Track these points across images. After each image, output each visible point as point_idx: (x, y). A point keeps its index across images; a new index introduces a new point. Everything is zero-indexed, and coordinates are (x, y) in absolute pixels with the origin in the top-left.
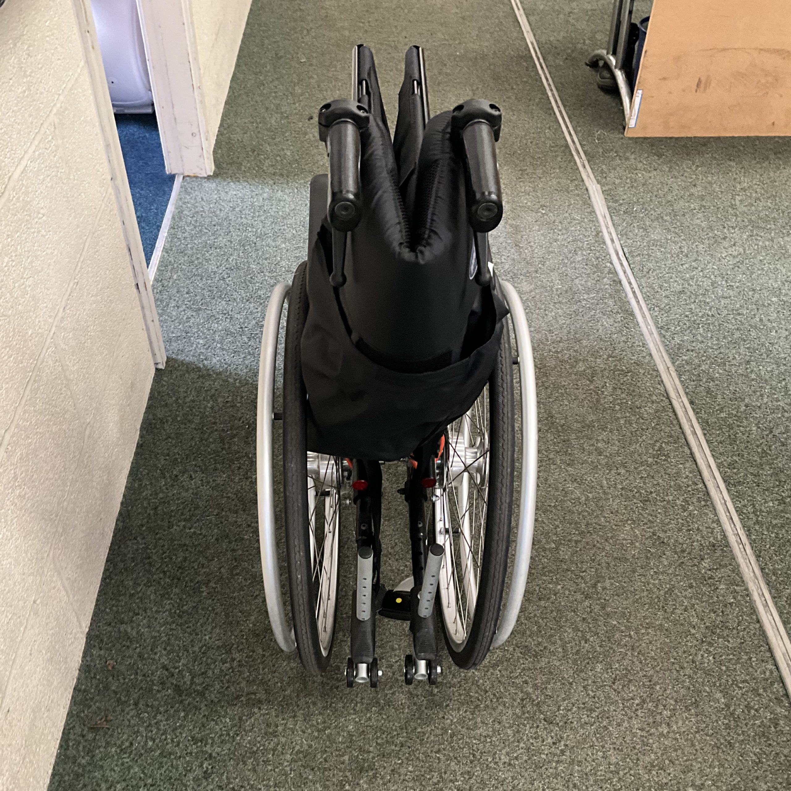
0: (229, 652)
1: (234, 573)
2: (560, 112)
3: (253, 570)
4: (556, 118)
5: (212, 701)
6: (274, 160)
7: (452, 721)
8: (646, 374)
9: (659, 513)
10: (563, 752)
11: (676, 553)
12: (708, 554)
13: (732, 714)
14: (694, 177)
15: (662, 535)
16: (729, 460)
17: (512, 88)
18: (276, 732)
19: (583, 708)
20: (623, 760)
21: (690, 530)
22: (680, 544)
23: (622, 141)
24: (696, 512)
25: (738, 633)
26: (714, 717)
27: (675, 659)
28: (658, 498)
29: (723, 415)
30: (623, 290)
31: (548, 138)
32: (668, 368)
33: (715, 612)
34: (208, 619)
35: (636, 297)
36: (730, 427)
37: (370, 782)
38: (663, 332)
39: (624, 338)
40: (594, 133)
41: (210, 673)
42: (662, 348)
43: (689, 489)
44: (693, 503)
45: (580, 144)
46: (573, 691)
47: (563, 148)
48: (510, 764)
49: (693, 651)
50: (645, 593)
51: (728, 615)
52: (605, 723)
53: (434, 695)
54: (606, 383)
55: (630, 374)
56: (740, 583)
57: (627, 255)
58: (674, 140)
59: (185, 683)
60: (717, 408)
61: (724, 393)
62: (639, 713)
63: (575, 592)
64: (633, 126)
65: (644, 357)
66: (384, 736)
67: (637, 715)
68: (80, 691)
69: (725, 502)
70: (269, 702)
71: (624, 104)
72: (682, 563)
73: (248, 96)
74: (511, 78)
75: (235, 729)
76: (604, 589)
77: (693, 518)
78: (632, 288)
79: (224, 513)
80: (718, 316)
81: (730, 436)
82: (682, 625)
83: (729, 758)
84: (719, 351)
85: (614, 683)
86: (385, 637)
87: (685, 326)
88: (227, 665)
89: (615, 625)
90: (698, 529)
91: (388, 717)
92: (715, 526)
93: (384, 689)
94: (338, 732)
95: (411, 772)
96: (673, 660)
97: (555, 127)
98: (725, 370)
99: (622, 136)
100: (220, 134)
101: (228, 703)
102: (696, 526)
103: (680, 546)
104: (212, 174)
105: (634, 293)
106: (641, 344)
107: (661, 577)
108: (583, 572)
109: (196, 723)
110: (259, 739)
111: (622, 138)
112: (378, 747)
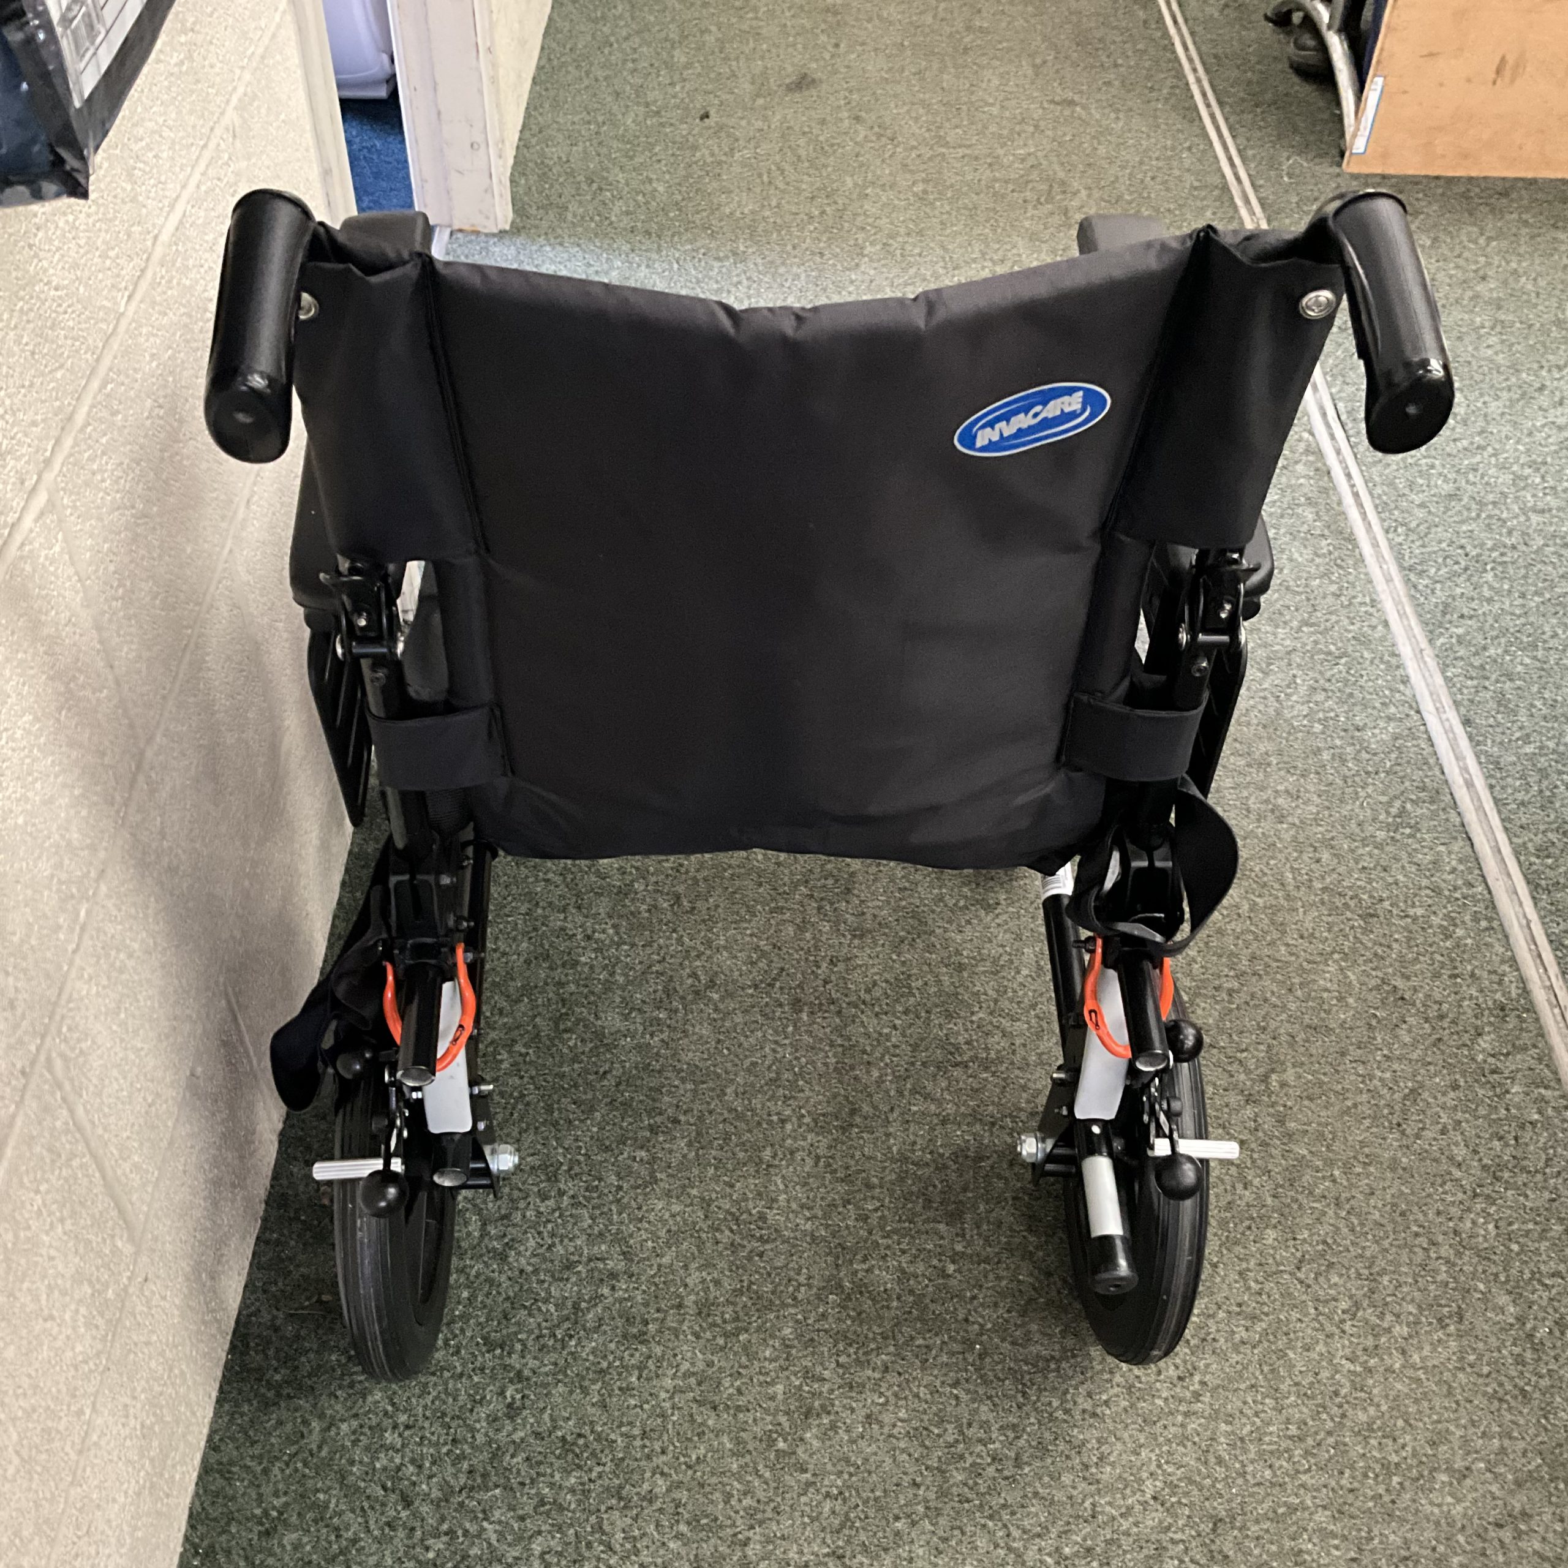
0: (553, 1178)
1: (562, 1027)
2: (1213, 117)
3: (599, 1023)
4: (1204, 128)
5: (522, 1271)
6: (632, 203)
7: (982, 1326)
8: (1377, 661)
9: (1396, 940)
10: (1197, 1396)
11: (1427, 1020)
12: (1491, 1024)
13: (1530, 1336)
14: (1482, 259)
15: (1399, 983)
16: (1539, 839)
17: (1116, 66)
18: (645, 1333)
19: (1239, 1314)
20: (1317, 1415)
21: (1456, 976)
22: (1436, 1002)
23: (1339, 180)
24: (1469, 941)
25: (1545, 1181)
26: (1493, 1341)
27: (1420, 1226)
28: (1395, 912)
29: (1529, 749)
30: (1335, 488)
31: (1189, 170)
32: (1421, 651)
33: (1501, 1139)
34: (512, 1114)
35: (1360, 505)
36: (1544, 773)
37: (824, 1437)
38: (1412, 577)
39: (1334, 588)
40: (1280, 164)
41: (517, 1217)
42: (1409, 610)
43: (1457, 895)
44: (1463, 922)
45: (1253, 185)
46: (1218, 1280)
47: (1216, 193)
48: (1094, 1415)
49: (1454, 1211)
50: (1365, 1097)
51: (1527, 1144)
52: (1280, 1345)
53: (949, 1276)
54: (1294, 676)
55: (1343, 661)
56: (1552, 1084)
57: (1343, 417)
58: (1442, 182)
59: (469, 1234)
60: (1518, 735)
61: (1532, 705)
62: (1347, 1327)
63: (1225, 1090)
64: (1362, 150)
65: (1374, 628)
66: (852, 1350)
67: (1344, 1332)
68: (267, 1242)
69: (1528, 922)
70: (631, 1276)
71: (1344, 103)
72: (1440, 1040)
73: (578, 67)
74: (1114, 42)
75: (567, 1325)
76: (1283, 1085)
77: (1464, 952)
78: (1353, 486)
79: (540, 911)
80: (1524, 548)
81: (1541, 791)
82: (1435, 1160)
83: (1522, 1422)
84: (1523, 620)
85: (1299, 1269)
86: (853, 1163)
87: (1456, 567)
88: (551, 1203)
89: (1304, 1157)
90: (1472, 975)
91: (859, 1314)
92: (1508, 969)
93: (851, 1262)
94: (764, 1340)
95: (902, 1421)
96: (1415, 1229)
97: (1202, 147)
98: (1535, 658)
99: (1337, 170)
100: (523, 145)
101: (553, 1276)
102: (1469, 968)
103: (1436, 1007)
104: (507, 228)
105: (1356, 495)
106: (1367, 600)
107: (1396, 1066)
108: (1243, 1051)
109: (491, 1310)
110: (613, 1346)
111: (1338, 175)
112: (841, 1371)
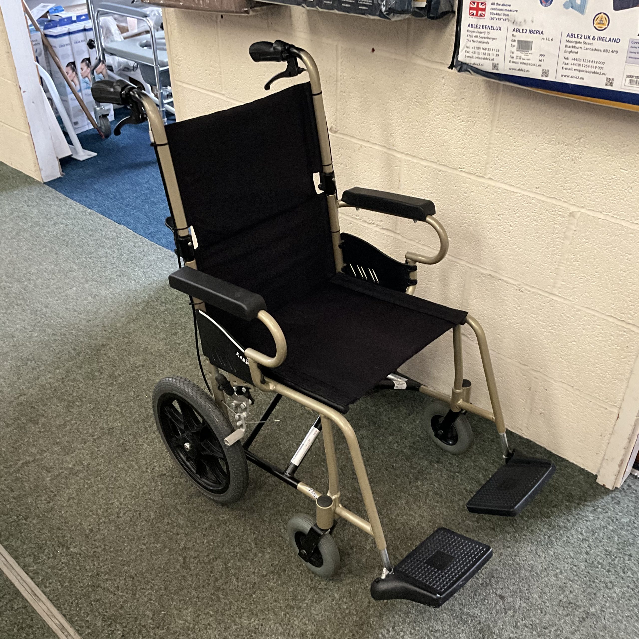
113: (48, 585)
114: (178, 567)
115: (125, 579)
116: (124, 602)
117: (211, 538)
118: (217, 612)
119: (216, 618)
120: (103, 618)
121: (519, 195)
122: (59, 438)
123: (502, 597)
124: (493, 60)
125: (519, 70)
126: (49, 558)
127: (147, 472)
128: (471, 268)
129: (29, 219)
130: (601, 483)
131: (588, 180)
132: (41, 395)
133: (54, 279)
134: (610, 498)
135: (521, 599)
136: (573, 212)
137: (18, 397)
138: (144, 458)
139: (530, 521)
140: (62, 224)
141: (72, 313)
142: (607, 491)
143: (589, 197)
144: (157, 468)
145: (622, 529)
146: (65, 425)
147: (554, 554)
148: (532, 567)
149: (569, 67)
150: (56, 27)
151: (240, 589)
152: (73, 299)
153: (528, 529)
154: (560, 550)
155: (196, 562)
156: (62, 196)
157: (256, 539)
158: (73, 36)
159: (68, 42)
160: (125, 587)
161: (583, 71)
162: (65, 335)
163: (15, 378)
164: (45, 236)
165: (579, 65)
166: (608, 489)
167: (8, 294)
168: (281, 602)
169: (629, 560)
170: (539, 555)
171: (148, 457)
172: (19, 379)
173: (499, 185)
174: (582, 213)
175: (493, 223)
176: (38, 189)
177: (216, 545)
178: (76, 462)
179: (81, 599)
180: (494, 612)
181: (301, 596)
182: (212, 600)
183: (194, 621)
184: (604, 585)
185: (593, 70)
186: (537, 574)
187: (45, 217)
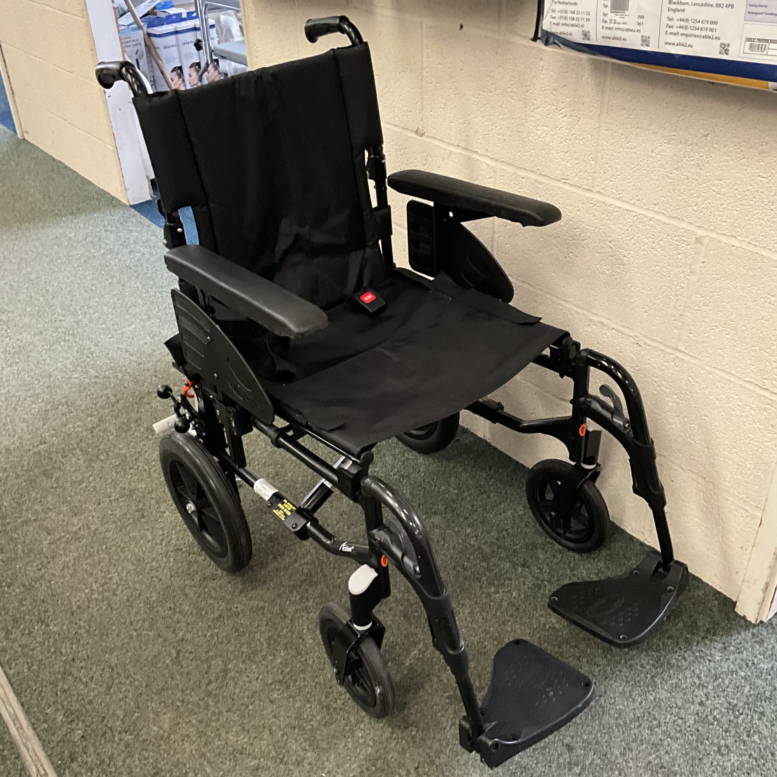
113: (13, 665)
114: (168, 662)
115: (103, 670)
116: (94, 697)
117: (216, 631)
118: (201, 722)
119: (198, 729)
120: (66, 712)
121: (634, 214)
122: (71, 496)
123: (570, 748)
124: (583, 26)
125: (614, 38)
126: (23, 635)
127: (161, 544)
128: (579, 313)
129: (103, 245)
130: (741, 614)
131: (718, 193)
132: (63, 446)
133: (113, 314)
134: (750, 635)
135: (595, 754)
136: (700, 237)
137: (38, 446)
138: (162, 528)
139: (631, 652)
140: (139, 252)
141: (123, 354)
142: (746, 624)
143: (720, 216)
144: (173, 541)
145: (758, 677)
146: (81, 482)
147: (655, 699)
148: (620, 714)
149: (674, 30)
150: (163, 25)
151: (235, 697)
152: (128, 337)
153: (626, 663)
154: (664, 695)
155: (191, 658)
156: (147, 221)
157: (270, 638)
158: (180, 36)
159: (174, 42)
160: (100, 678)
161: (691, 35)
162: (109, 378)
163: (41, 424)
164: (116, 265)
165: (686, 28)
166: (750, 622)
167: (58, 328)
168: (282, 719)
169: (760, 719)
170: (633, 699)
171: (167, 528)
172: (44, 424)
173: (610, 201)
174: (711, 238)
175: (604, 252)
176: (122, 212)
177: (220, 640)
178: (83, 525)
179: (46, 686)
180: (554, 765)
181: (307, 715)
182: (199, 707)
183: (170, 729)
184: (716, 749)
185: (703, 33)
186: (625, 723)
187: (122, 244)
